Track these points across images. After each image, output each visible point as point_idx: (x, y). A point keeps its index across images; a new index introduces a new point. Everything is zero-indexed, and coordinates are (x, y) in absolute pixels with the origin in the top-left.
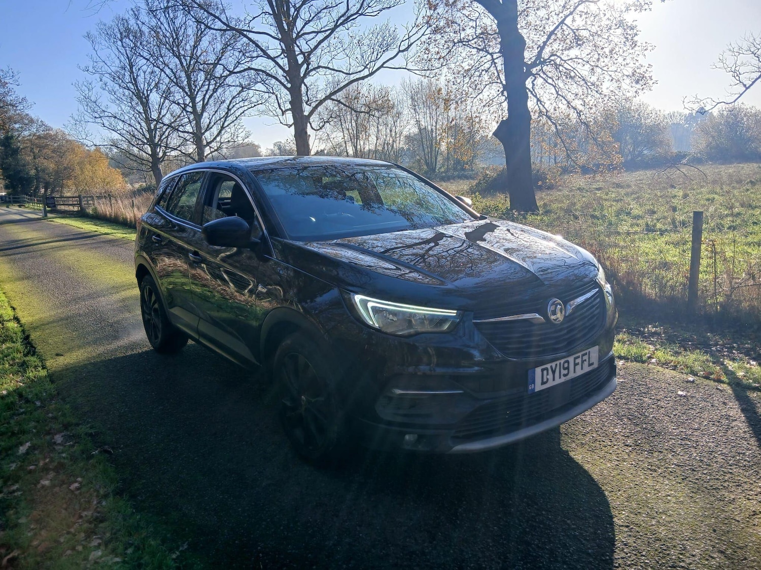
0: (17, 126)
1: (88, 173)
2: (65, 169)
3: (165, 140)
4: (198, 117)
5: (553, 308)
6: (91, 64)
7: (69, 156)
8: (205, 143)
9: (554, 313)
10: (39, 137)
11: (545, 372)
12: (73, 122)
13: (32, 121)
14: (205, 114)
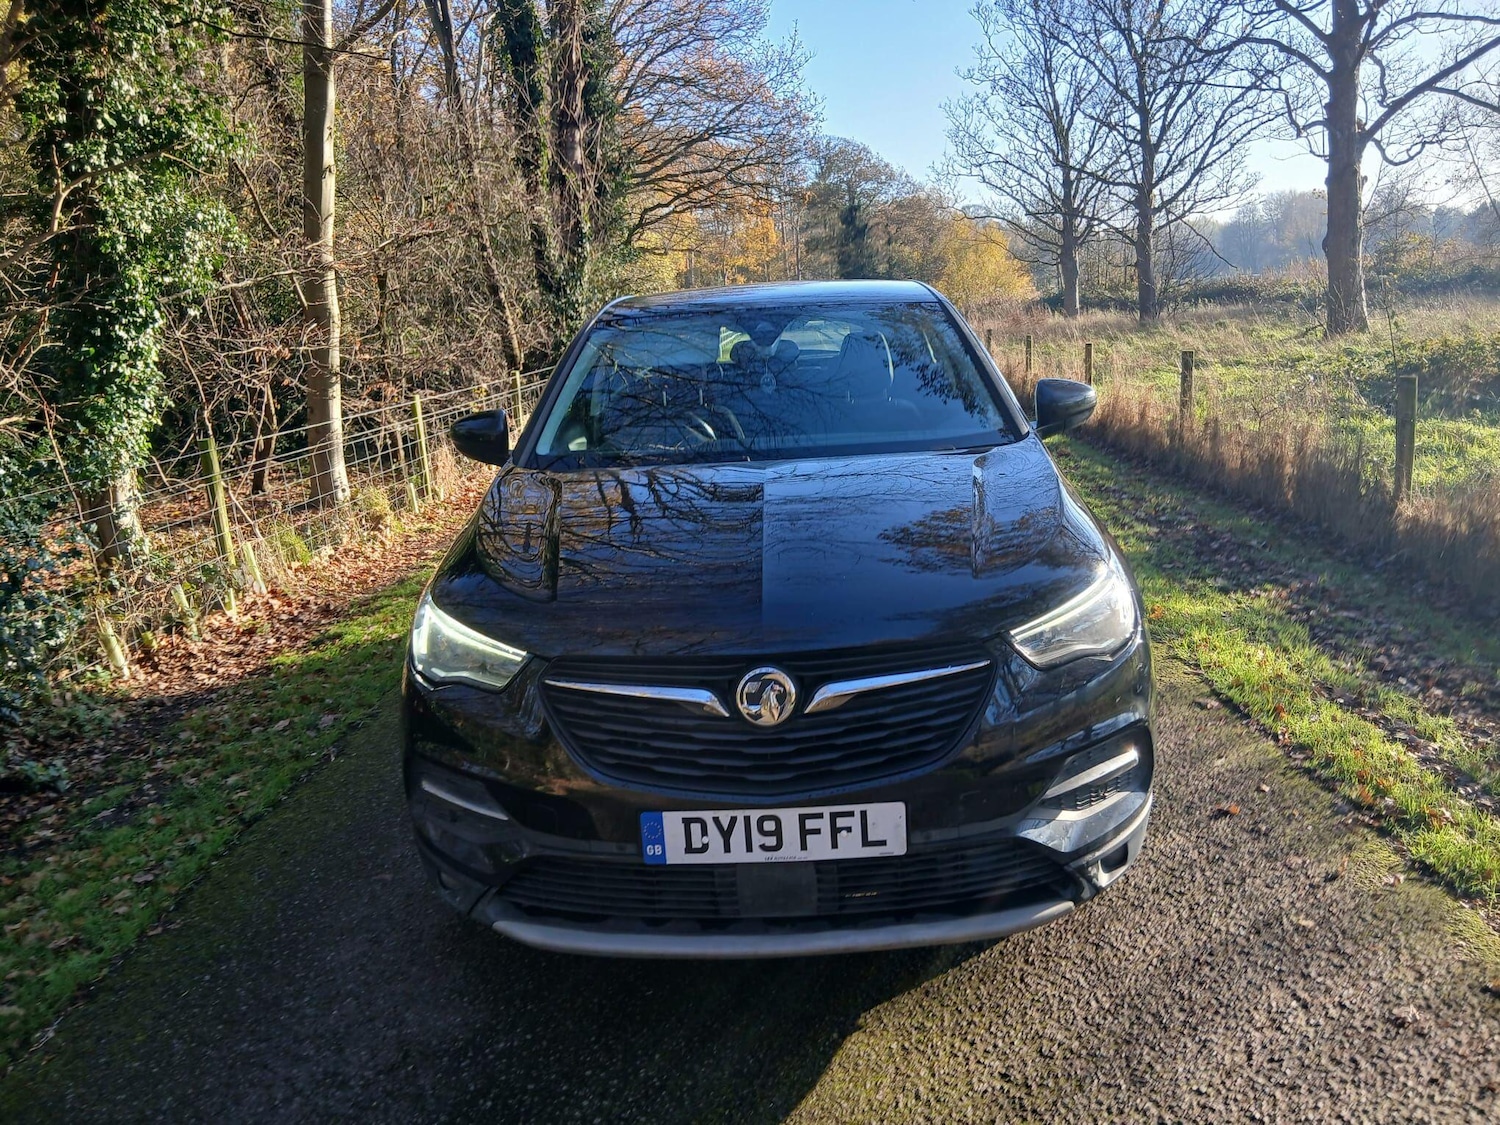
0: (868, 186)
1: (969, 269)
2: (936, 259)
3: (1092, 203)
4: (1150, 150)
5: (752, 687)
6: (976, 64)
7: (942, 239)
8: (1157, 203)
9: (754, 699)
10: (900, 206)
11: (696, 828)
12: (933, 176)
13: (891, 177)
14: (1164, 146)
